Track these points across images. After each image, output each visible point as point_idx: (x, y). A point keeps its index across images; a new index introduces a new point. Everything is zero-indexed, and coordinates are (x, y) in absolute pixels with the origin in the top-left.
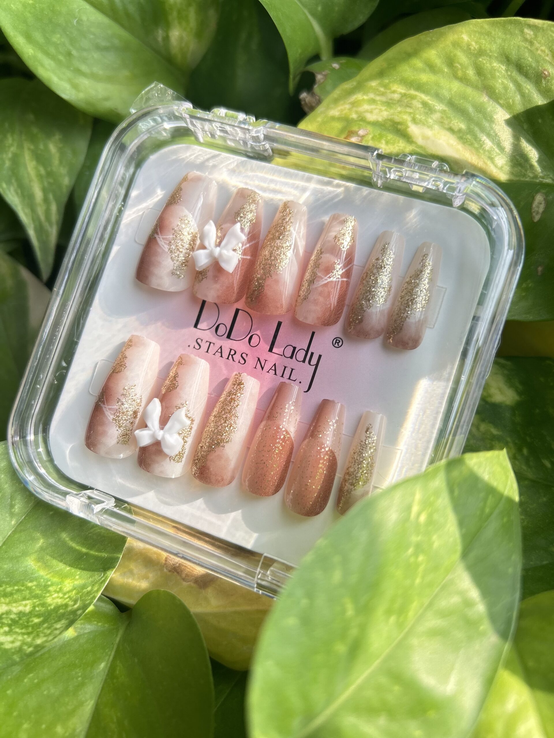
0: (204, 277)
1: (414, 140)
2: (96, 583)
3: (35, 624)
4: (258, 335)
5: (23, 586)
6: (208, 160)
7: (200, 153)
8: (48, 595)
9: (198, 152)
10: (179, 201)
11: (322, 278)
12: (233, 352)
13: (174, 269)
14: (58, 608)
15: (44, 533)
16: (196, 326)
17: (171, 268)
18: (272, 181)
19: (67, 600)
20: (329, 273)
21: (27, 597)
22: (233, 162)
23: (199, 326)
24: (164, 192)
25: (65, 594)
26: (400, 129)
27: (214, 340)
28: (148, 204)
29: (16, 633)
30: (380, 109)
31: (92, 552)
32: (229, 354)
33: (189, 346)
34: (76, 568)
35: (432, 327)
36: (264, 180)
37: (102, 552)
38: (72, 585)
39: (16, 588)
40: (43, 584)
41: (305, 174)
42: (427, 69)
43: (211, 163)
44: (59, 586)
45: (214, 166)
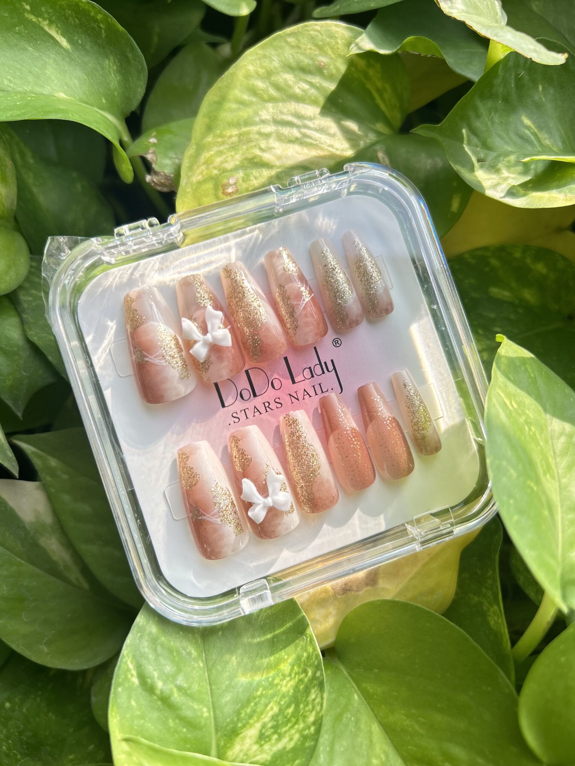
0: (209, 364)
1: (273, 164)
2: (306, 646)
3: (292, 713)
4: (276, 378)
5: (255, 698)
6: (132, 274)
7: (121, 272)
8: (279, 687)
9: (118, 273)
10: (143, 320)
11: (299, 304)
12: (267, 405)
13: (180, 375)
14: (296, 688)
15: (231, 652)
16: (223, 406)
17: (178, 375)
18: (198, 258)
19: (297, 676)
20: (301, 298)
21: (267, 702)
22: (155, 263)
23: (226, 405)
24: (115, 321)
25: (290, 675)
26: (257, 162)
27: (246, 405)
28: (109, 340)
29: (286, 732)
30: (231, 155)
31: (277, 632)
32: (266, 408)
33: (230, 424)
34: (278, 652)
35: (391, 287)
36: (190, 261)
37: (286, 624)
38: (288, 665)
39: (252, 704)
40: (267, 684)
41: (220, 238)
42: (241, 106)
43: (137, 274)
44: (280, 675)
45: (142, 276)
